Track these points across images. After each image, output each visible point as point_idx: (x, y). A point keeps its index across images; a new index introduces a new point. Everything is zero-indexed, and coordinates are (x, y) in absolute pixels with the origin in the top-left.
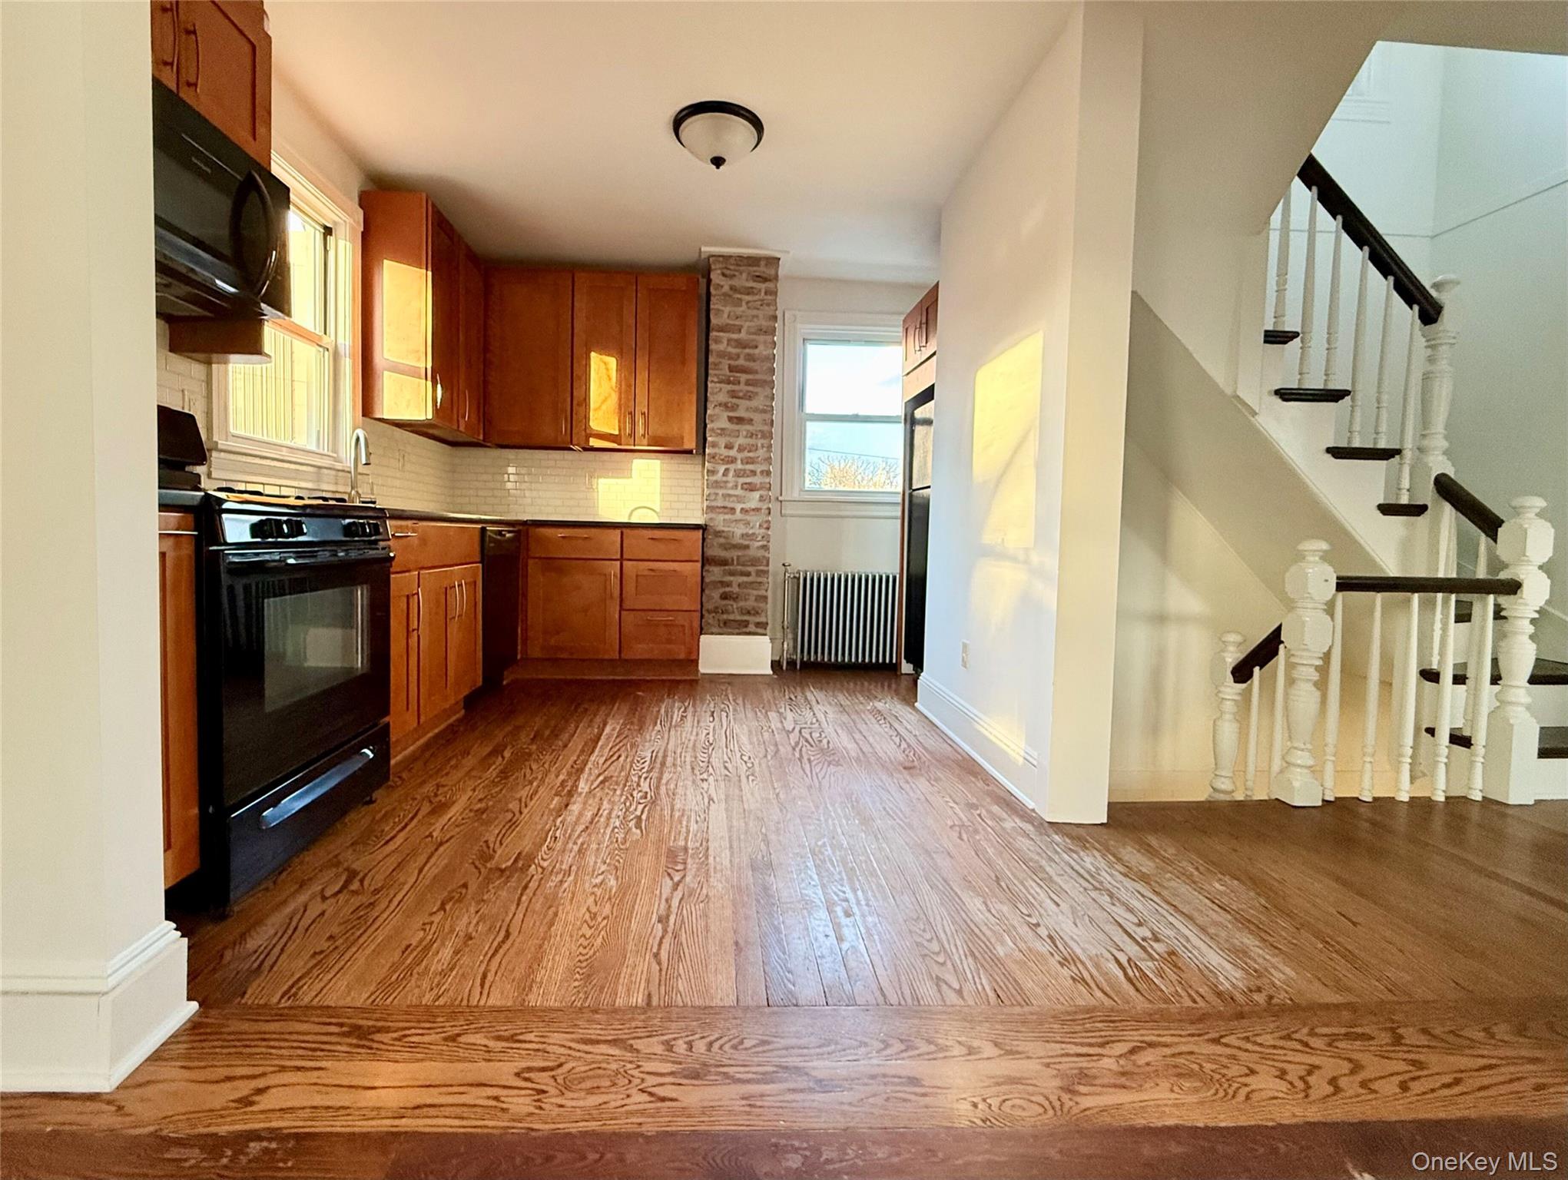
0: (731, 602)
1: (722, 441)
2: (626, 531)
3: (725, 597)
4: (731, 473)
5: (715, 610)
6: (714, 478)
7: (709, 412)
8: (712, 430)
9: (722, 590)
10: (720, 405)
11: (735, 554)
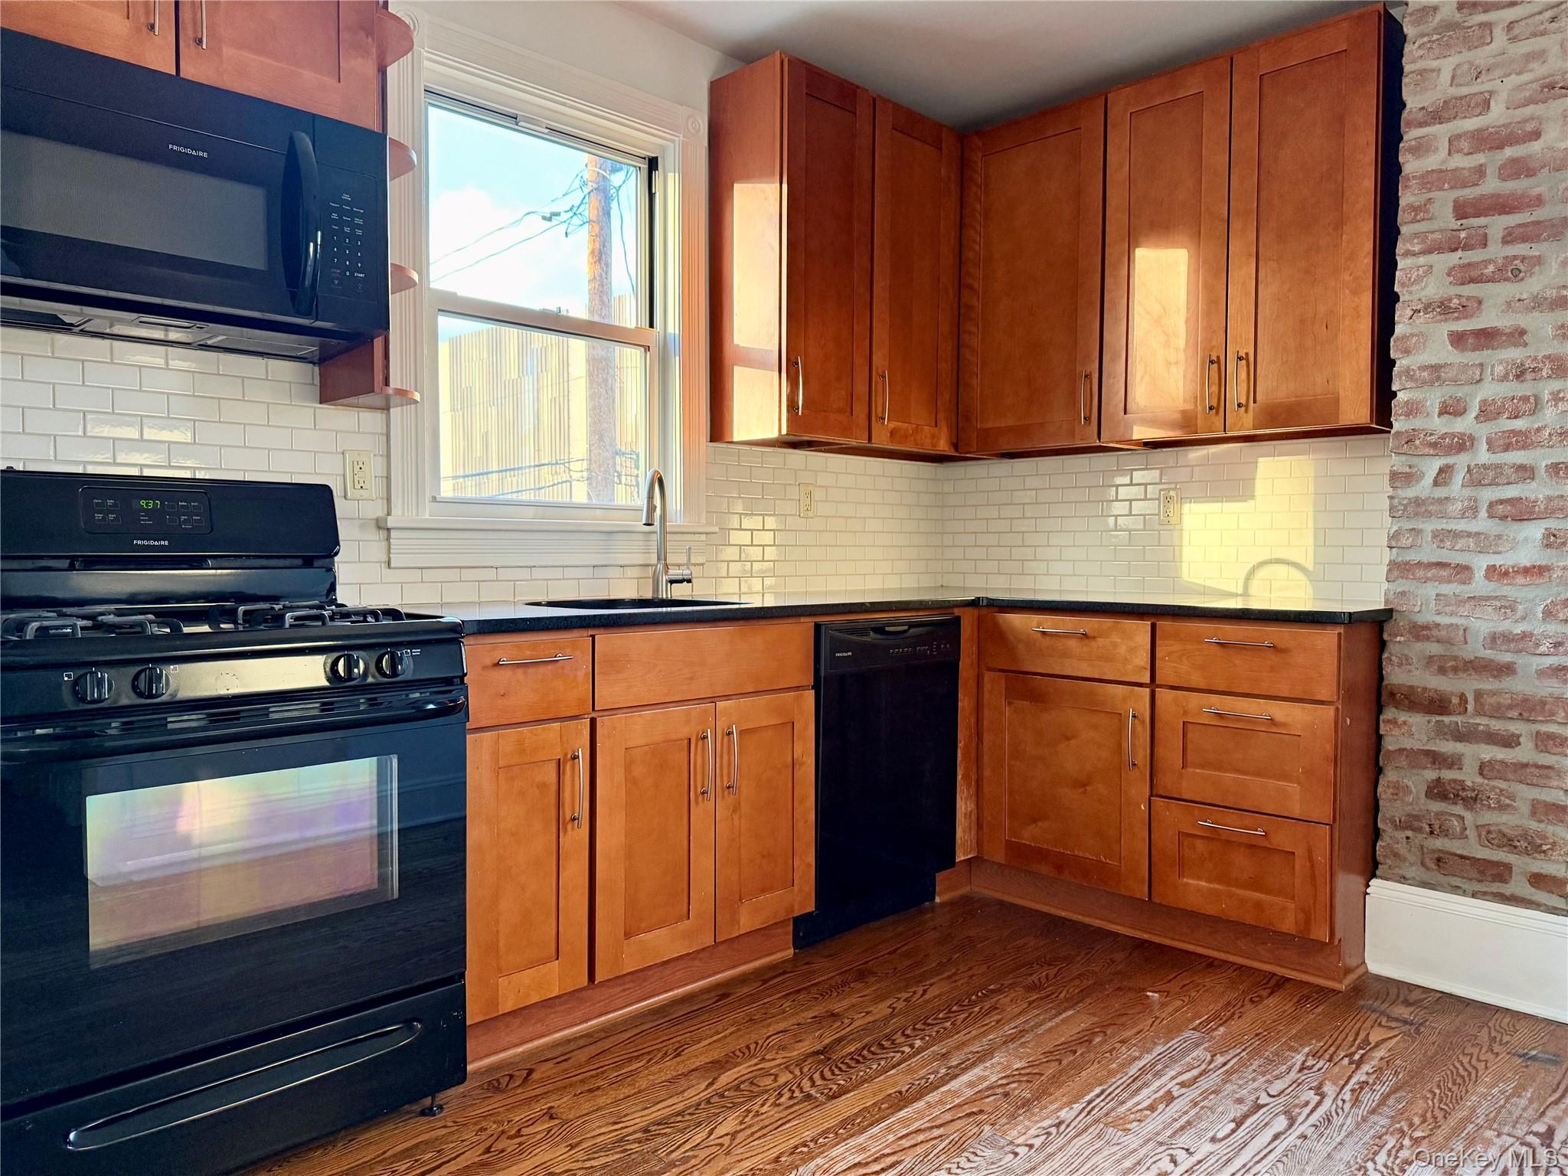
0: (1458, 809)
1: (1433, 398)
2: (1165, 625)
3: (1438, 791)
4: (1459, 478)
5: (1410, 823)
6: (1410, 493)
7: (1399, 329)
8: (1407, 372)
9: (1431, 775)
10: (1428, 307)
11: (1469, 685)
